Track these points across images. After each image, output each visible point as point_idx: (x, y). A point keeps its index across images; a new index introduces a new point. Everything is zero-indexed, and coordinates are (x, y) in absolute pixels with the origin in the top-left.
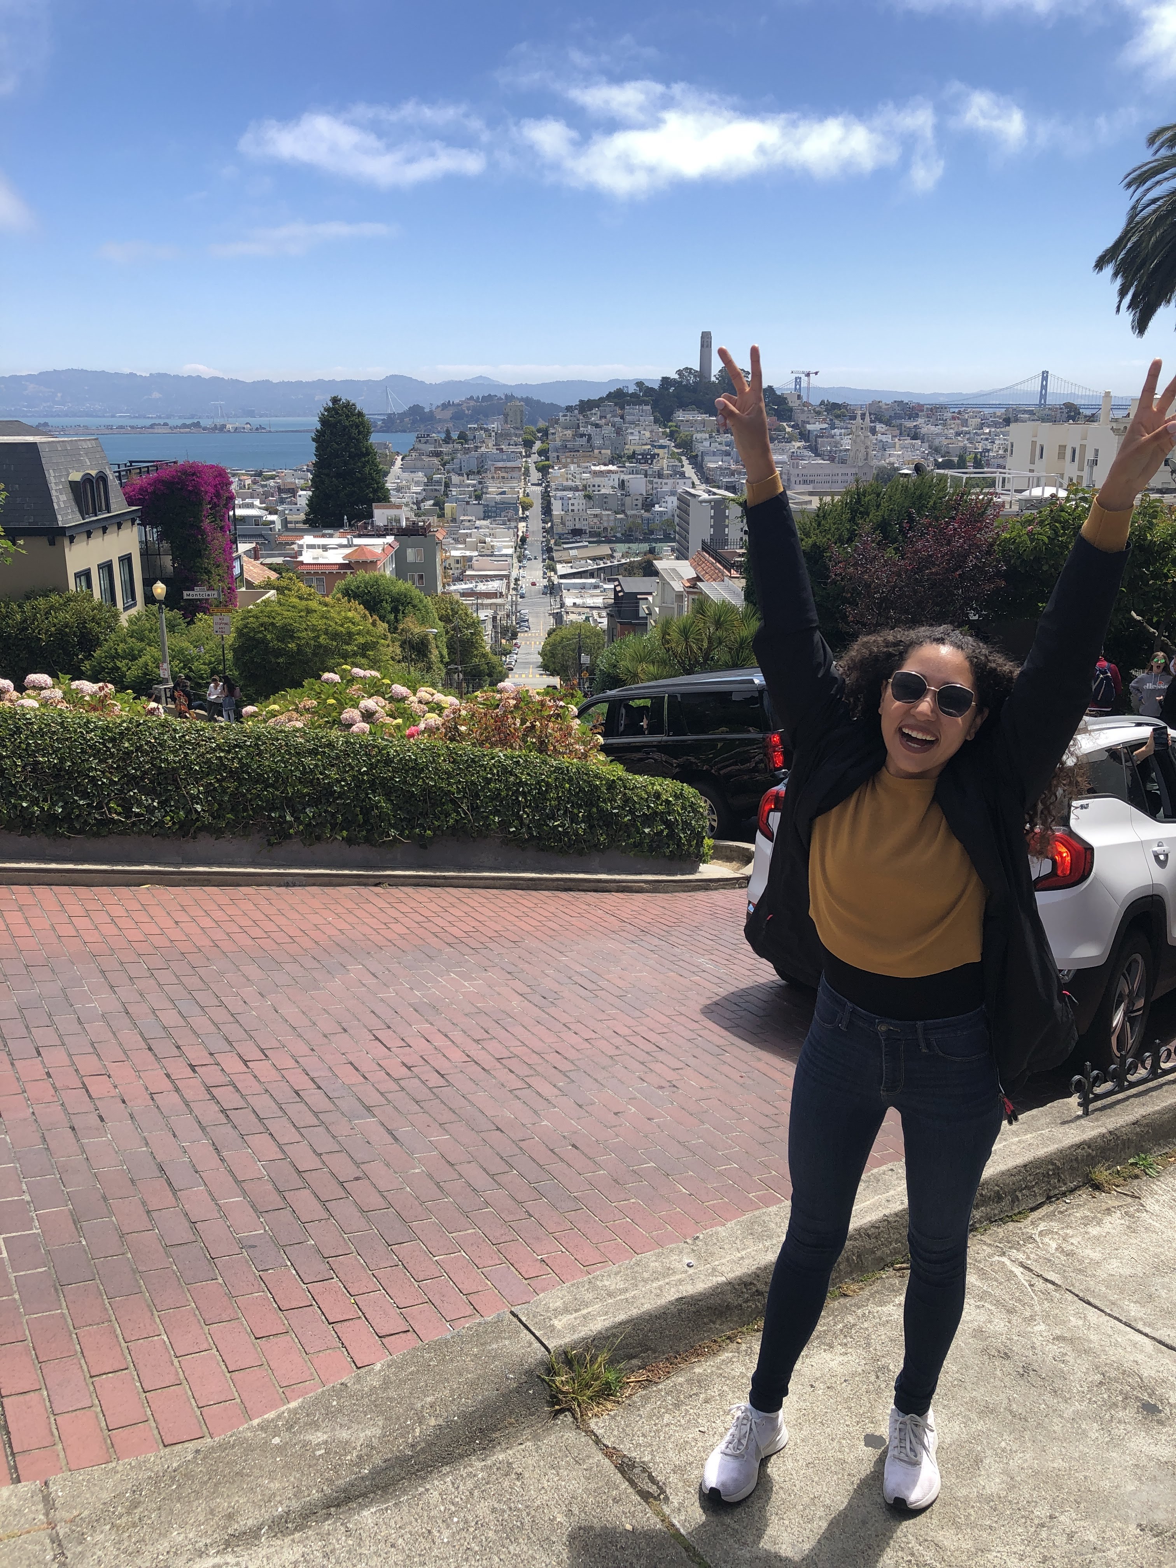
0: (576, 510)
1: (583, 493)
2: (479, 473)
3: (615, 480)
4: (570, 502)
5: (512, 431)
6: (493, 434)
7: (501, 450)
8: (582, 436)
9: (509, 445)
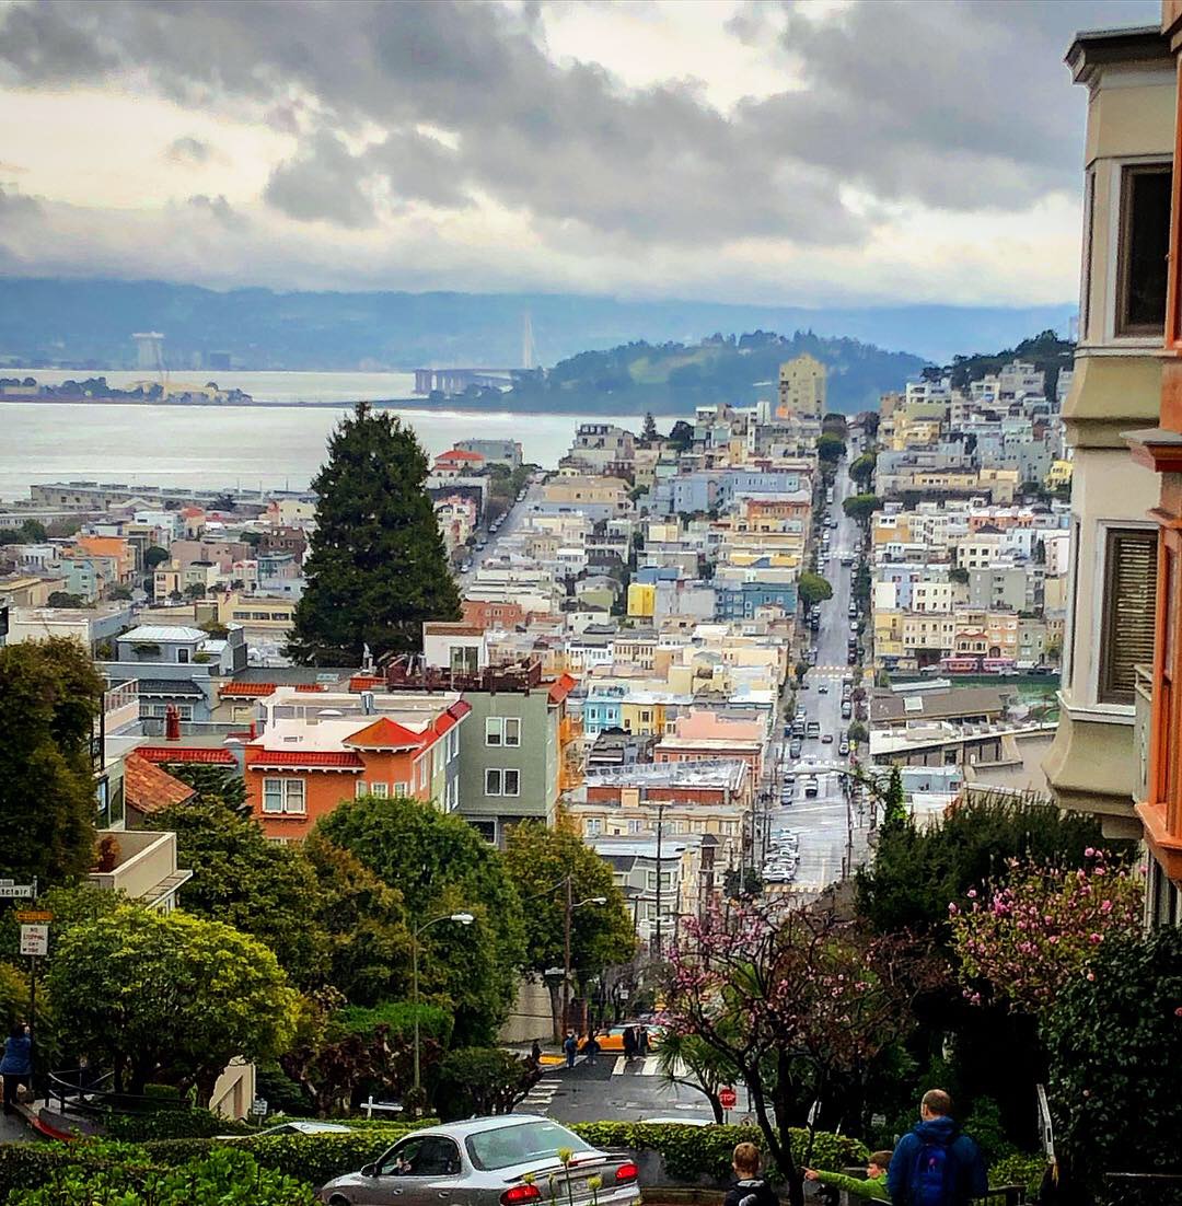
0: (929, 608)
1: (948, 567)
2: (713, 515)
3: (1022, 540)
4: (917, 586)
5: (796, 422)
6: (752, 429)
7: (766, 466)
8: (956, 436)
9: (786, 454)
